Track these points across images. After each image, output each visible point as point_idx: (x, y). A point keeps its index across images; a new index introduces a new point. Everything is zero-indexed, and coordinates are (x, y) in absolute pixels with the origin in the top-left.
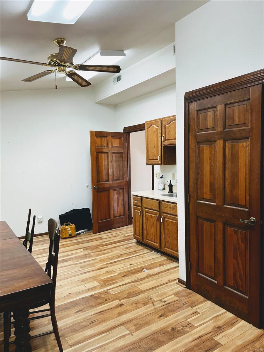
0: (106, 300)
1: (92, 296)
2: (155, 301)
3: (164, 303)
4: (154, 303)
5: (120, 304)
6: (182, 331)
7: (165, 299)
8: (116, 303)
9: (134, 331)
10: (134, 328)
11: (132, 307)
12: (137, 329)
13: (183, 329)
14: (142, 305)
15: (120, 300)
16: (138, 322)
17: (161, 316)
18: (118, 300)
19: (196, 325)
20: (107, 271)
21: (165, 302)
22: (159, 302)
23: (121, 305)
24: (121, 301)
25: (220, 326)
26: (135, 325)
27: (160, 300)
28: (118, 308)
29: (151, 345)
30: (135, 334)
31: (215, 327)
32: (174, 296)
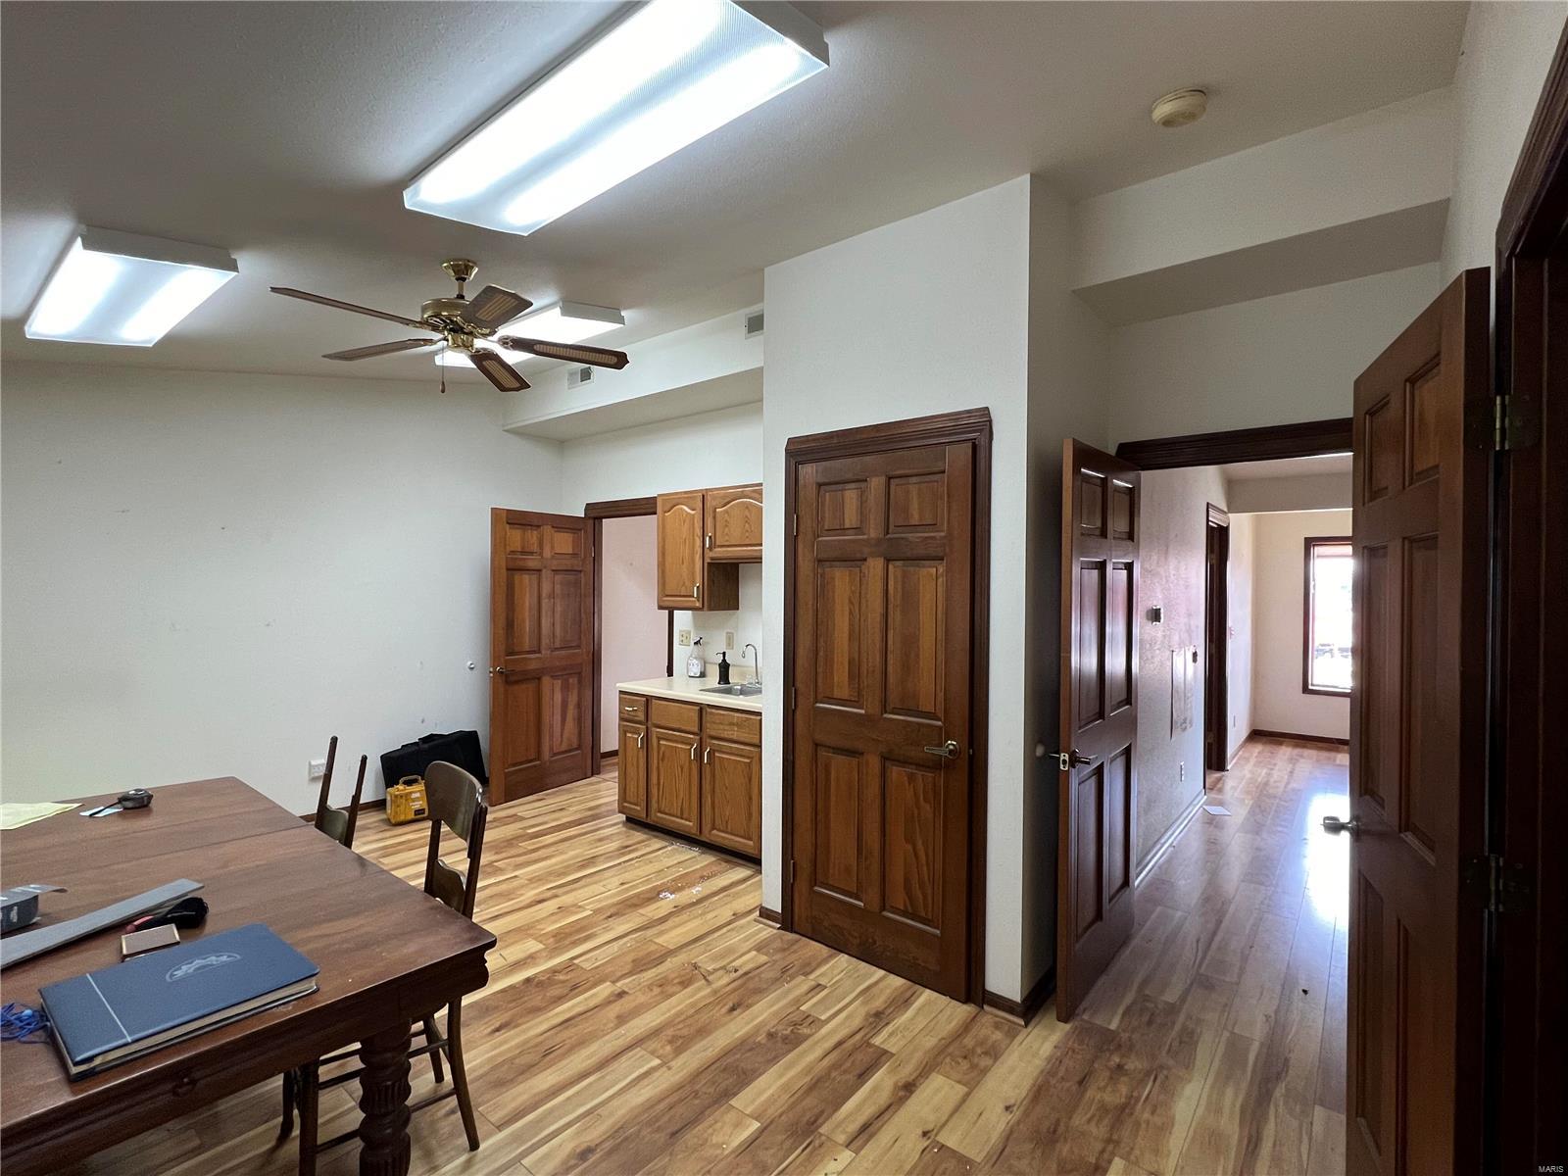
0: (574, 988)
1: (528, 980)
2: (711, 973)
3: (734, 975)
4: (710, 978)
5: (616, 992)
6: (792, 1036)
7: (733, 964)
8: (604, 990)
9: (671, 1056)
10: (668, 1048)
11: (652, 997)
12: (678, 1051)
13: (795, 1031)
14: (679, 988)
15: (614, 982)
16: (677, 1032)
17: (733, 1009)
18: (608, 983)
19: (823, 1018)
20: (559, 908)
21: (736, 971)
22: (721, 972)
23: (621, 994)
24: (619, 984)
25: (880, 1009)
26: (670, 1042)
27: (723, 968)
28: (612, 1006)
29: (723, 1085)
30: (676, 1064)
31: (868, 1015)
32: (754, 953)
